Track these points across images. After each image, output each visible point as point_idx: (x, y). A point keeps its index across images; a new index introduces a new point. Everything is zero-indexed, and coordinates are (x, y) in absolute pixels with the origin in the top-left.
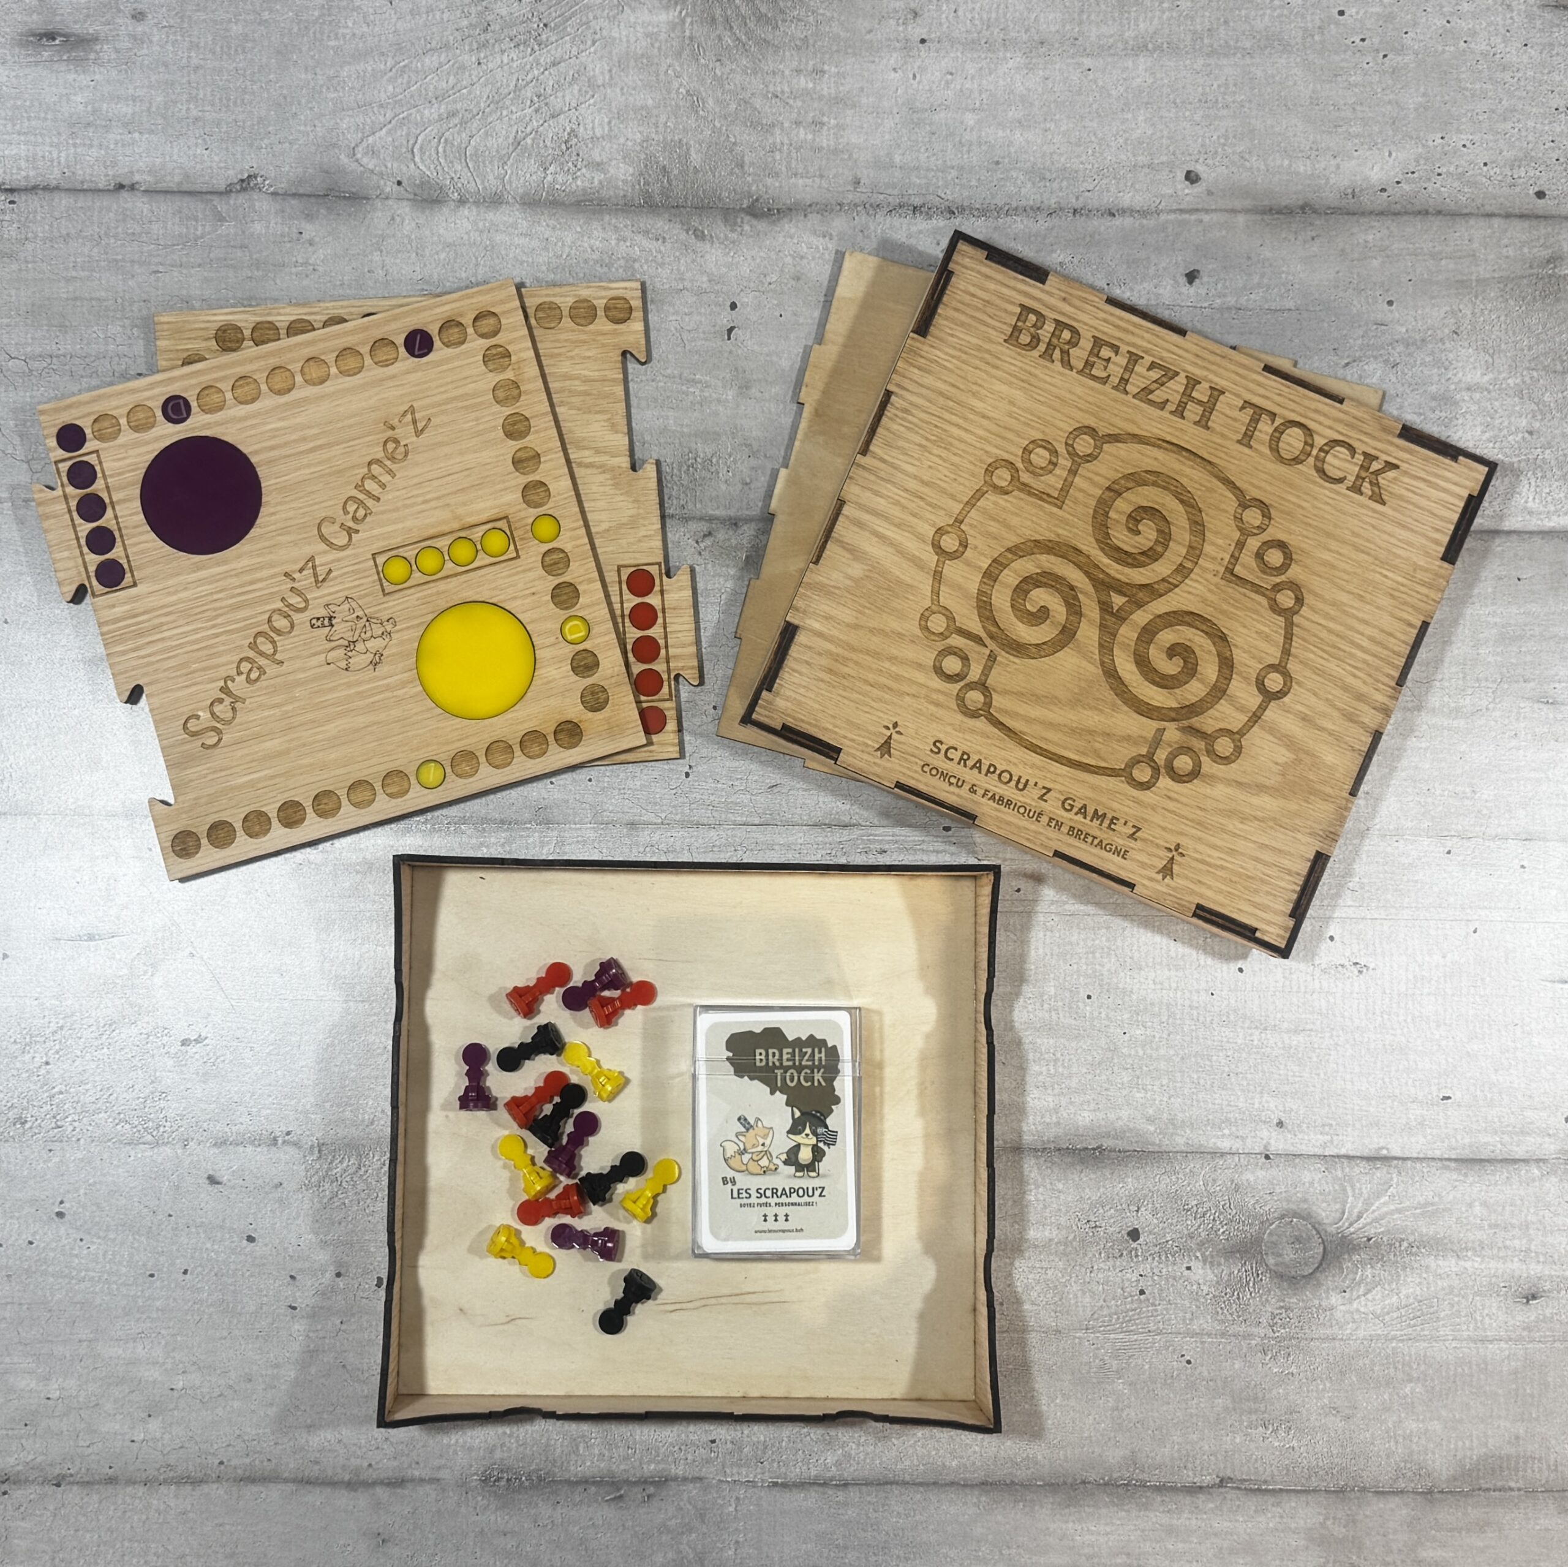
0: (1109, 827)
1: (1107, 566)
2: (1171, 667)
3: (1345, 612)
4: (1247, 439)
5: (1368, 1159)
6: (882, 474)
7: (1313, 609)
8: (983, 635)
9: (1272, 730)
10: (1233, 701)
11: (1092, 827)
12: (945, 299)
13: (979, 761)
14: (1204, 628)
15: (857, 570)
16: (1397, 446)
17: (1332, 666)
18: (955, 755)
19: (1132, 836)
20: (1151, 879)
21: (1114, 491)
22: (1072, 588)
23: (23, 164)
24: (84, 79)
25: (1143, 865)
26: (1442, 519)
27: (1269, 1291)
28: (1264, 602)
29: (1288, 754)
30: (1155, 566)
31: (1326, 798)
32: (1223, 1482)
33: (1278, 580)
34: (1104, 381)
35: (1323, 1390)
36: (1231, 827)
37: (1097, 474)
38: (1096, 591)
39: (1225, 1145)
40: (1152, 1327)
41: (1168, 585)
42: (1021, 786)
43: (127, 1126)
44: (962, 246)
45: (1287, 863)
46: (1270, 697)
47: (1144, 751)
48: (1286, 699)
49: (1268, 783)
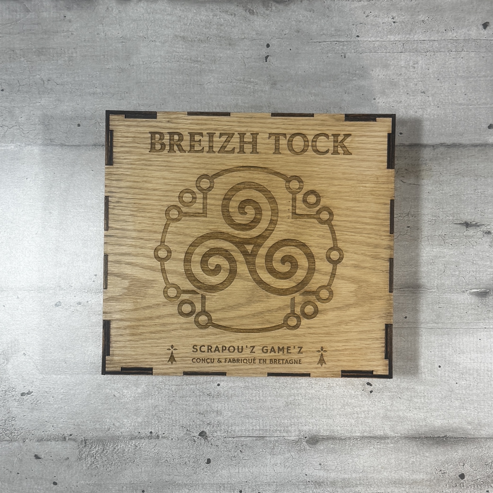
0: (288, 352)
1: (238, 234)
2: (285, 268)
3: (354, 211)
4: (277, 150)
6: (119, 235)
7: (338, 215)
8: (195, 289)
9: (343, 278)
10: (319, 271)
11: (280, 355)
12: (114, 144)
13: (217, 347)
14: (294, 244)
15: (126, 283)
16: (346, 125)
17: (358, 238)
18: (205, 349)
19: (299, 352)
20: (316, 368)
21: (227, 199)
22: (227, 251)
25: (310, 363)
26: (380, 150)
28: (315, 221)
29: (355, 286)
30: (260, 225)
31: (380, 298)
33: (317, 208)
34: (202, 151)
36: (342, 330)
37: (216, 194)
38: (238, 248)
41: (269, 231)
42: (240, 350)
44: (112, 117)
45: (374, 335)
46: (335, 263)
47: (289, 311)
48: (343, 261)
49: (351, 302)
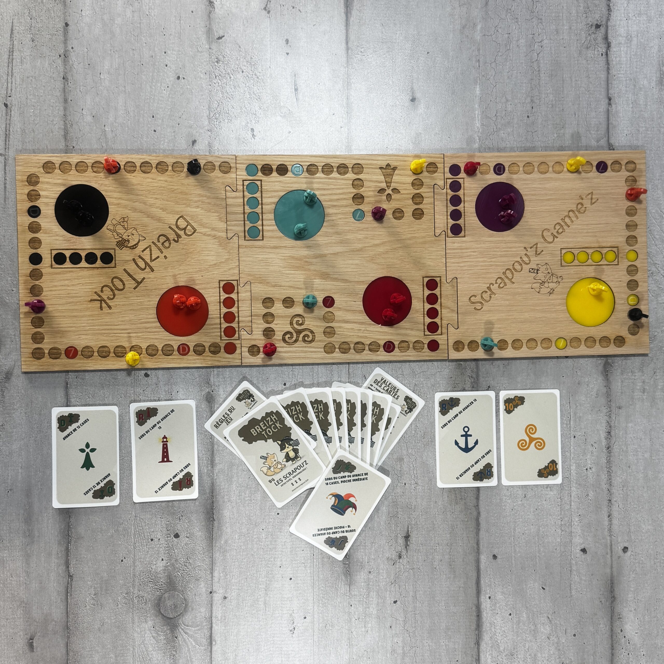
5: (211, 636)
23: (618, 59)
24: (653, 84)
27: (153, 595)
32: (70, 576)
35: (111, 619)
39: (216, 574)
40: (137, 545)
43: (217, 106)
